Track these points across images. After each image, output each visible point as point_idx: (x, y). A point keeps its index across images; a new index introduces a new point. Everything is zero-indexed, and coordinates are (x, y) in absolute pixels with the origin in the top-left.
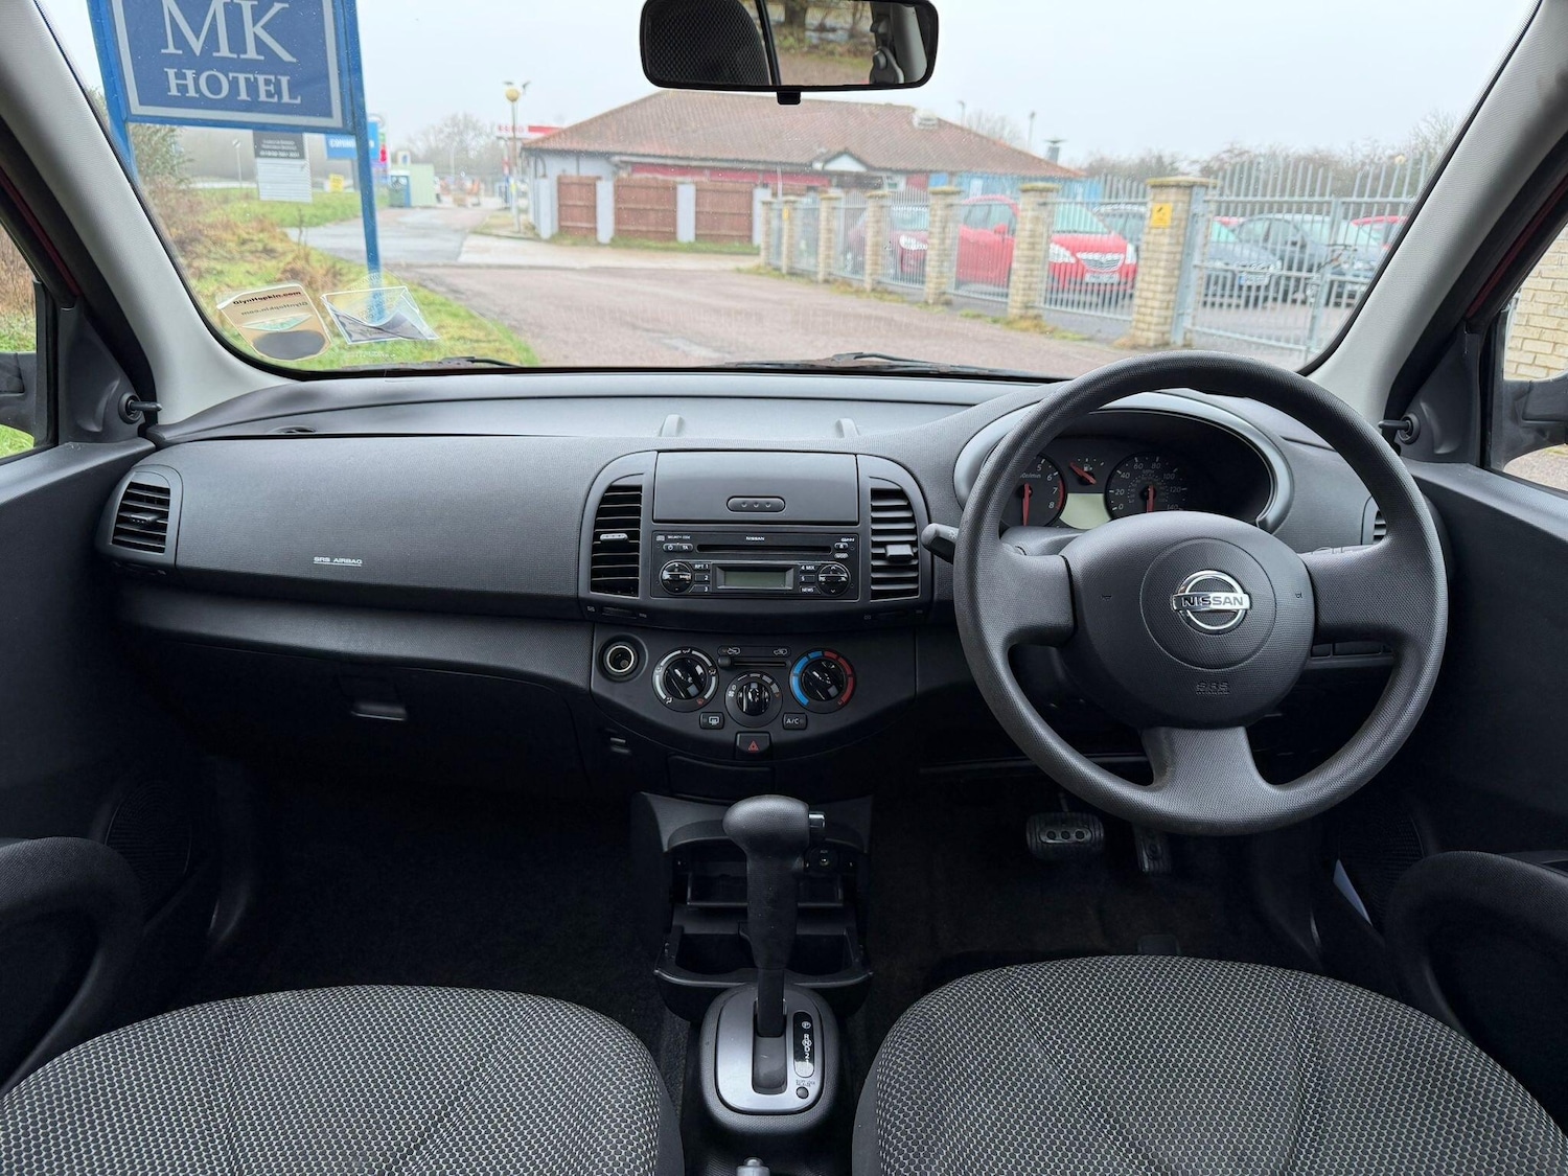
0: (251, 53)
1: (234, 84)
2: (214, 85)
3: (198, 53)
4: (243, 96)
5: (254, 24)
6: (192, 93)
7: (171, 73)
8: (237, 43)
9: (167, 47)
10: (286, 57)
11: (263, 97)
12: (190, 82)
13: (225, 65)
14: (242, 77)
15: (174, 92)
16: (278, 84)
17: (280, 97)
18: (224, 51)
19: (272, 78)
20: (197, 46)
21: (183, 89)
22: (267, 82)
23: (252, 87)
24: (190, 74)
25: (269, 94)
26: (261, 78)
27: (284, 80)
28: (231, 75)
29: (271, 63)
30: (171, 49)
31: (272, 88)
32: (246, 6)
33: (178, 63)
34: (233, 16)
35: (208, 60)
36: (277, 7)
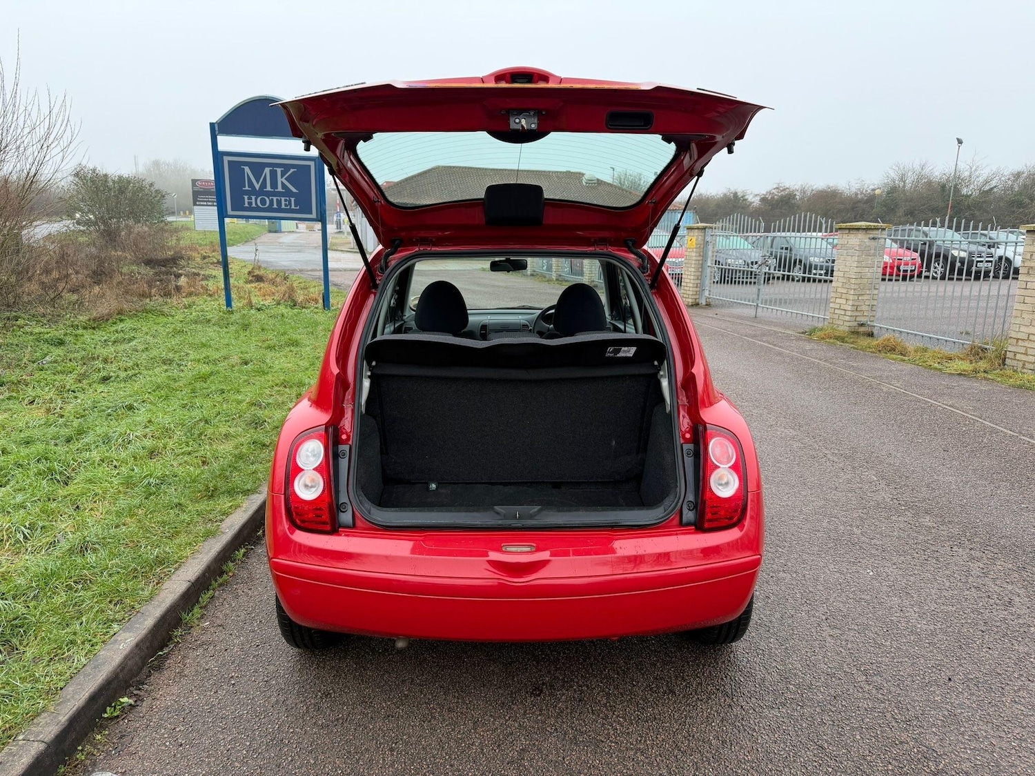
0: (280, 189)
1: (271, 201)
2: (263, 202)
3: (257, 189)
4: (275, 206)
5: (282, 178)
6: (254, 205)
7: (246, 197)
8: (274, 185)
9: (245, 187)
10: (294, 190)
11: (283, 206)
12: (253, 201)
13: (268, 194)
14: (275, 199)
15: (246, 205)
16: (290, 200)
17: (291, 207)
18: (269, 188)
19: (288, 198)
20: (257, 187)
21: (250, 203)
22: (286, 200)
23: (279, 202)
24: (253, 197)
25: (286, 205)
27: (293, 199)
28: (270, 198)
29: (288, 193)
30: (247, 188)
31: (287, 203)
32: (279, 170)
33: (249, 193)
34: (273, 175)
35: (262, 192)
36: (292, 170)
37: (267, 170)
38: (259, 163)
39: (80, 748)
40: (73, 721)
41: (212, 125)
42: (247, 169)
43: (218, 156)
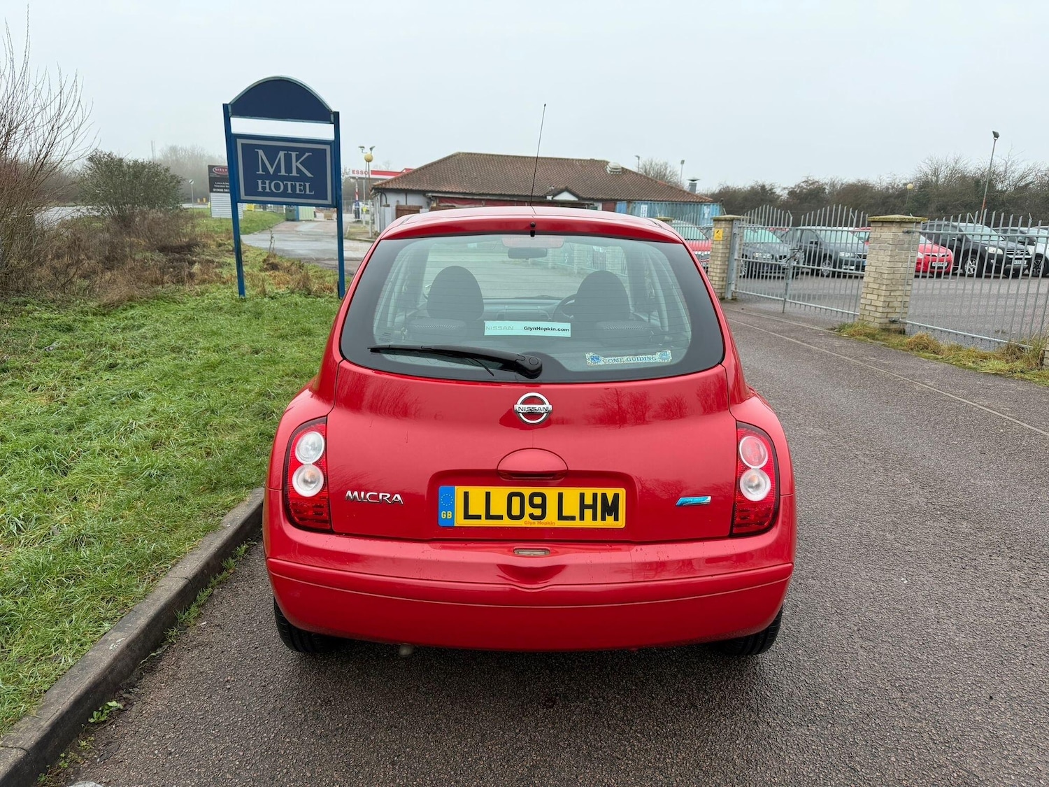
0: (294, 173)
1: (286, 186)
2: (277, 187)
3: (271, 173)
4: (290, 191)
5: (296, 162)
6: (268, 190)
7: (260, 182)
8: (289, 169)
9: (259, 171)
10: (309, 175)
11: (298, 192)
12: (267, 185)
13: (283, 179)
14: (289, 183)
15: (260, 189)
16: (305, 185)
17: (305, 192)
18: (283, 173)
19: (302, 183)
20: (271, 171)
21: (264, 188)
22: (300, 185)
23: (294, 187)
24: (267, 182)
25: (300, 190)
26: (298, 184)
27: (307, 184)
28: (285, 182)
29: (302, 178)
30: (261, 172)
31: (302, 188)
32: (294, 154)
33: (263, 178)
34: (288, 159)
35: (276, 176)
36: (307, 154)
37: (282, 154)
38: (273, 146)
39: (63, 755)
40: (55, 726)
41: (225, 106)
42: (261, 152)
43: (231, 139)
